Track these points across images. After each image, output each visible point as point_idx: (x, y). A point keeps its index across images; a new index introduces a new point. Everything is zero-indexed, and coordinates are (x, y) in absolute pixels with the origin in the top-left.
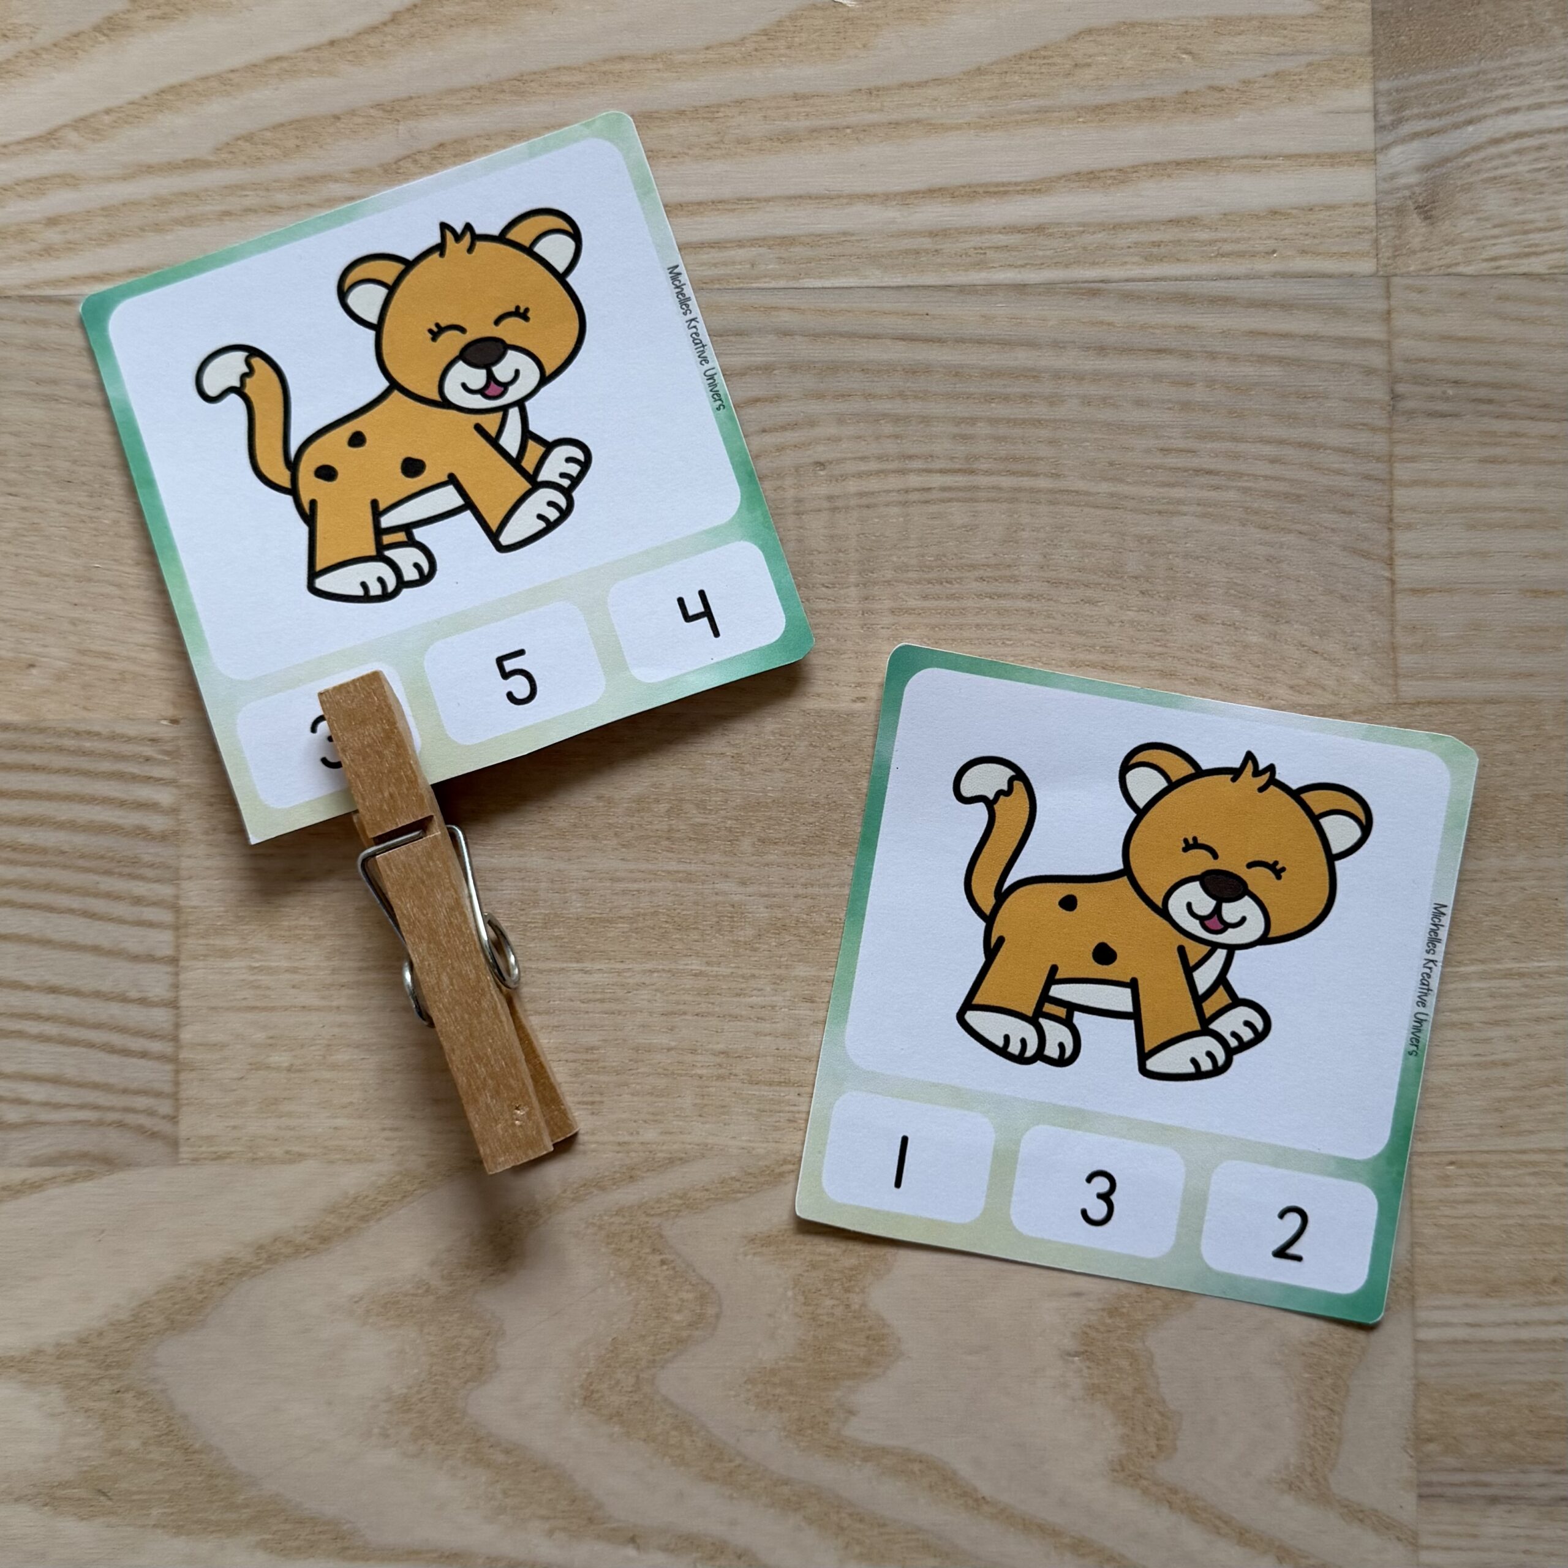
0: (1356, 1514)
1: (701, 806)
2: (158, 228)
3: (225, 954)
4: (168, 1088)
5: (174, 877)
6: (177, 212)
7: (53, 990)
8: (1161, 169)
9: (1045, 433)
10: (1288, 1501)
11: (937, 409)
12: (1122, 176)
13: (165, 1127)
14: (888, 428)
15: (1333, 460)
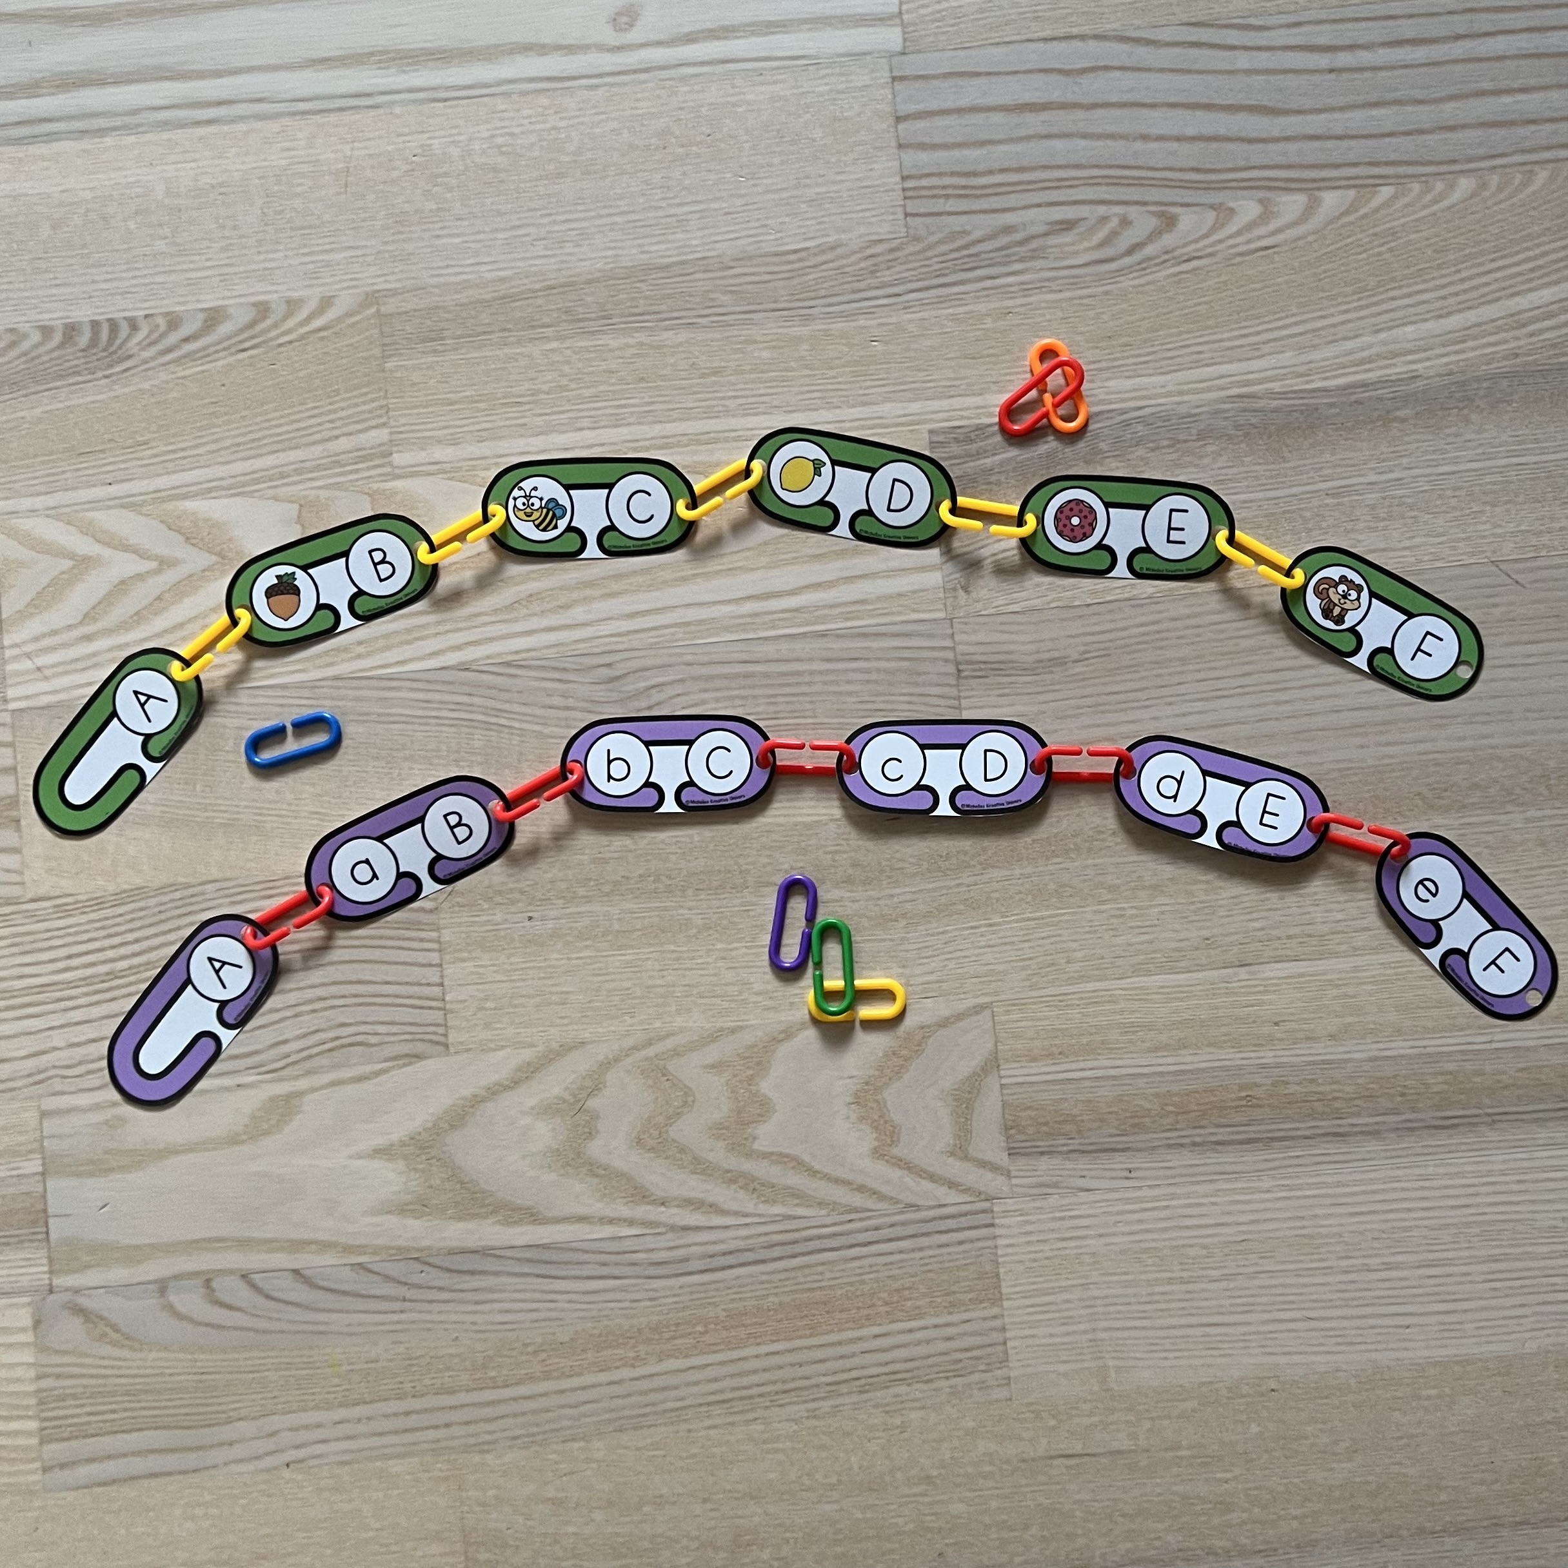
0: (982, 1164)
1: (669, 877)
2: (408, 642)
3: (464, 960)
4: (441, 1021)
5: (438, 929)
6: (415, 635)
7: (388, 983)
8: (849, 579)
9: (808, 699)
10: (951, 1160)
11: (757, 692)
12: (832, 584)
13: (442, 1039)
14: (739, 702)
15: (935, 701)
